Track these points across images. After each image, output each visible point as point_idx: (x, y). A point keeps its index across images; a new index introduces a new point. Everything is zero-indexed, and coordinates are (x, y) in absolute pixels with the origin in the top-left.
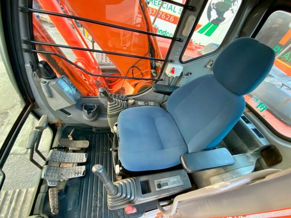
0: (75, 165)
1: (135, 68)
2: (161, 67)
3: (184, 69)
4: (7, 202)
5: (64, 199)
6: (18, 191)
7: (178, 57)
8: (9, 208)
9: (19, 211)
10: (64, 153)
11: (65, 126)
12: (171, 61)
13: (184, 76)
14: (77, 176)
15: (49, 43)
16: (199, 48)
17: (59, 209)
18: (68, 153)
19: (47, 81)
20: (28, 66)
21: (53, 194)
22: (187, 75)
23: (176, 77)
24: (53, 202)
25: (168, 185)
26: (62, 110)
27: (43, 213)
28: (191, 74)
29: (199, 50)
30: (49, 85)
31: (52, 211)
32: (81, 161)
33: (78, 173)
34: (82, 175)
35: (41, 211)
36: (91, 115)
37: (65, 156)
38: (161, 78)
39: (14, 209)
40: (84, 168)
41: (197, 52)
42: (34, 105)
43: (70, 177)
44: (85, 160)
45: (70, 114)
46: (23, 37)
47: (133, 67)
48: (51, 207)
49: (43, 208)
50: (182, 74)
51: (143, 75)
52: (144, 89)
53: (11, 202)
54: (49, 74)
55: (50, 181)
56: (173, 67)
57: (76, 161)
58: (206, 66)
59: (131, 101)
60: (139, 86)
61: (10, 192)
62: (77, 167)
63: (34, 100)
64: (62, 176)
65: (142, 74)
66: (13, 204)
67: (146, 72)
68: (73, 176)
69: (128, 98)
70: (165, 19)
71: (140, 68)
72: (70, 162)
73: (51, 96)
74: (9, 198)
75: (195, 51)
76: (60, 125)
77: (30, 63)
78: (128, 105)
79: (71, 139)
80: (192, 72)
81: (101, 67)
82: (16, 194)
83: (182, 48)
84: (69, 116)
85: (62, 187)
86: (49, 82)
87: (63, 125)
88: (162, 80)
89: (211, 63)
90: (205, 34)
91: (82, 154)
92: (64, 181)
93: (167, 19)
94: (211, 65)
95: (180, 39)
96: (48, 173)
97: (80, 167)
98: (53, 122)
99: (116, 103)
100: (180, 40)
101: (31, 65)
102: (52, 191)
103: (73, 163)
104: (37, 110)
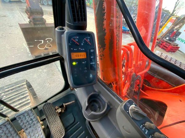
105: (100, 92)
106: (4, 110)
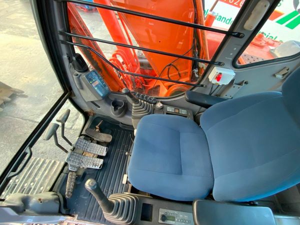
0: (95, 156)
1: (172, 67)
2: (205, 68)
3: (236, 76)
4: (43, 169)
5: (79, 184)
6: (53, 161)
7: (231, 59)
8: (43, 174)
9: (49, 179)
10: (88, 143)
11: (96, 116)
12: (219, 64)
13: (234, 85)
14: (94, 167)
15: (87, 37)
16: (272, 45)
17: (73, 193)
18: (92, 143)
19: (79, 74)
20: (65, 57)
21: (71, 178)
22: (240, 84)
23: (223, 85)
24: (69, 186)
25: (174, 220)
26: (93, 102)
27: (60, 192)
28: (246, 83)
29: (271, 48)
30: (80, 78)
31: (66, 193)
32: (101, 154)
33: (95, 166)
34: (98, 168)
35: (59, 190)
36: (117, 111)
37: (89, 145)
38: (202, 83)
39: (46, 177)
40: (102, 161)
41: (268, 50)
42: (71, 93)
43: (89, 167)
44: (104, 154)
45: (99, 107)
46: (59, 28)
47: (170, 65)
48: (67, 190)
49: (61, 188)
50: (232, 82)
51: (180, 76)
52: (178, 93)
53: (45, 170)
54: (81, 68)
55: (71, 165)
56: (219, 72)
57: (96, 153)
58: (274, 75)
59: (159, 105)
60: (173, 89)
61: (48, 161)
62: (96, 159)
63: (71, 89)
64: (82, 164)
65: (179, 74)
66: (47, 172)
67: (185, 73)
68: (91, 167)
69: (158, 100)
70: (232, 4)
71: (178, 68)
72: (92, 152)
73: (82, 88)
74: (45, 165)
75: (264, 49)
76: (92, 115)
77: (67, 54)
78: (154, 109)
79: (97, 130)
80: (249, 81)
81: (140, 60)
82: (51, 164)
83: (240, 47)
84: (98, 109)
85: (81, 173)
86: (80, 75)
87: (94, 114)
88: (202, 86)
89: (285, 71)
90: (286, 26)
91: (103, 147)
92: (84, 168)
93: (235, 3)
94: (283, 75)
95: (239, 34)
96: (70, 158)
97: (99, 159)
98: (87, 111)
99: (141, 105)
100: (238, 36)
101: (67, 57)
102: (71, 175)
103: (94, 154)
104: (73, 98)
105: (116, 99)
106: (33, 187)
